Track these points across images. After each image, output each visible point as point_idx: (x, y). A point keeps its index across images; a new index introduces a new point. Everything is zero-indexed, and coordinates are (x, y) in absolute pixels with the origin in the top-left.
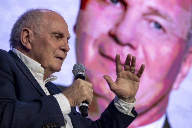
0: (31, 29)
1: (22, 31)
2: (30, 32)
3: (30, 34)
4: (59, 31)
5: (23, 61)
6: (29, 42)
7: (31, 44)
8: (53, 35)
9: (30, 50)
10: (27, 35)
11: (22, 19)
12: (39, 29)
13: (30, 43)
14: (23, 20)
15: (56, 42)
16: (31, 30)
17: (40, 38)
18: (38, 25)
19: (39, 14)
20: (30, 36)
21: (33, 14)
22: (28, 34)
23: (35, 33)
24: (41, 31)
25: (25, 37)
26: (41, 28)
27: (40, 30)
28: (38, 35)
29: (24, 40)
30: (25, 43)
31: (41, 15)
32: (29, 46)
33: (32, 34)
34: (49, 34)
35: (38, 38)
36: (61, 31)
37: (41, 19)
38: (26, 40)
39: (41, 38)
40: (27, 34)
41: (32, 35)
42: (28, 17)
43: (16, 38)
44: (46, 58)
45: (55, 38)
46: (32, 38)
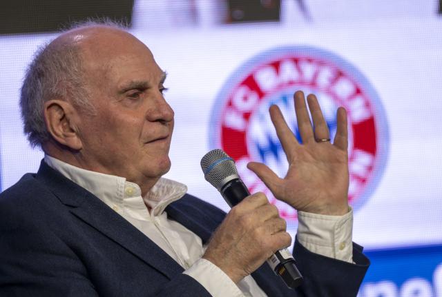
0: (64, 100)
1: (46, 110)
2: (66, 105)
3: (66, 111)
4: (132, 82)
5: (81, 183)
6: (72, 131)
7: (78, 135)
8: (122, 96)
9: (81, 149)
10: (60, 116)
11: (36, 79)
12: (84, 91)
13: (74, 134)
14: (39, 81)
15: (136, 107)
16: (67, 101)
17: (95, 116)
18: (77, 85)
19: (71, 55)
20: (68, 116)
21: (57, 59)
22: (63, 113)
23: (77, 107)
24: (91, 96)
25: (58, 122)
26: (88, 89)
27: (87, 95)
28: (85, 109)
29: (58, 131)
30: (62, 136)
31: (77, 56)
32: (75, 142)
33: (73, 109)
34: (112, 98)
35: (89, 115)
36: (138, 79)
37: (79, 67)
38: (64, 127)
39: (96, 114)
40: (60, 114)
41: (72, 113)
42: (46, 69)
43: (37, 127)
44: (126, 158)
45: (128, 102)
46: (75, 120)
